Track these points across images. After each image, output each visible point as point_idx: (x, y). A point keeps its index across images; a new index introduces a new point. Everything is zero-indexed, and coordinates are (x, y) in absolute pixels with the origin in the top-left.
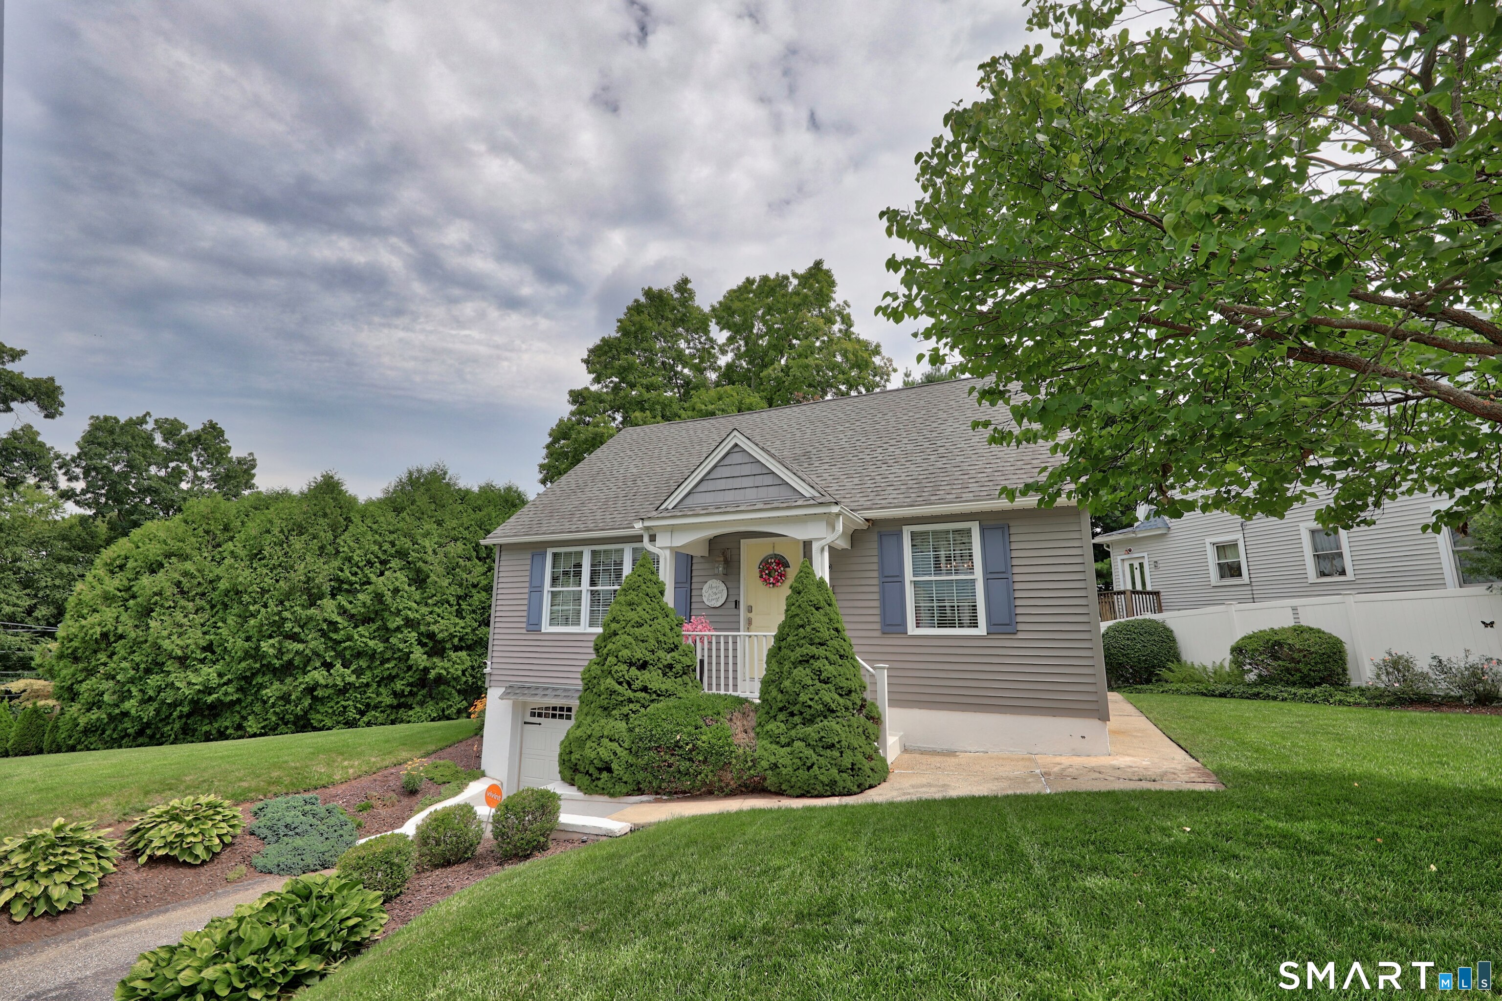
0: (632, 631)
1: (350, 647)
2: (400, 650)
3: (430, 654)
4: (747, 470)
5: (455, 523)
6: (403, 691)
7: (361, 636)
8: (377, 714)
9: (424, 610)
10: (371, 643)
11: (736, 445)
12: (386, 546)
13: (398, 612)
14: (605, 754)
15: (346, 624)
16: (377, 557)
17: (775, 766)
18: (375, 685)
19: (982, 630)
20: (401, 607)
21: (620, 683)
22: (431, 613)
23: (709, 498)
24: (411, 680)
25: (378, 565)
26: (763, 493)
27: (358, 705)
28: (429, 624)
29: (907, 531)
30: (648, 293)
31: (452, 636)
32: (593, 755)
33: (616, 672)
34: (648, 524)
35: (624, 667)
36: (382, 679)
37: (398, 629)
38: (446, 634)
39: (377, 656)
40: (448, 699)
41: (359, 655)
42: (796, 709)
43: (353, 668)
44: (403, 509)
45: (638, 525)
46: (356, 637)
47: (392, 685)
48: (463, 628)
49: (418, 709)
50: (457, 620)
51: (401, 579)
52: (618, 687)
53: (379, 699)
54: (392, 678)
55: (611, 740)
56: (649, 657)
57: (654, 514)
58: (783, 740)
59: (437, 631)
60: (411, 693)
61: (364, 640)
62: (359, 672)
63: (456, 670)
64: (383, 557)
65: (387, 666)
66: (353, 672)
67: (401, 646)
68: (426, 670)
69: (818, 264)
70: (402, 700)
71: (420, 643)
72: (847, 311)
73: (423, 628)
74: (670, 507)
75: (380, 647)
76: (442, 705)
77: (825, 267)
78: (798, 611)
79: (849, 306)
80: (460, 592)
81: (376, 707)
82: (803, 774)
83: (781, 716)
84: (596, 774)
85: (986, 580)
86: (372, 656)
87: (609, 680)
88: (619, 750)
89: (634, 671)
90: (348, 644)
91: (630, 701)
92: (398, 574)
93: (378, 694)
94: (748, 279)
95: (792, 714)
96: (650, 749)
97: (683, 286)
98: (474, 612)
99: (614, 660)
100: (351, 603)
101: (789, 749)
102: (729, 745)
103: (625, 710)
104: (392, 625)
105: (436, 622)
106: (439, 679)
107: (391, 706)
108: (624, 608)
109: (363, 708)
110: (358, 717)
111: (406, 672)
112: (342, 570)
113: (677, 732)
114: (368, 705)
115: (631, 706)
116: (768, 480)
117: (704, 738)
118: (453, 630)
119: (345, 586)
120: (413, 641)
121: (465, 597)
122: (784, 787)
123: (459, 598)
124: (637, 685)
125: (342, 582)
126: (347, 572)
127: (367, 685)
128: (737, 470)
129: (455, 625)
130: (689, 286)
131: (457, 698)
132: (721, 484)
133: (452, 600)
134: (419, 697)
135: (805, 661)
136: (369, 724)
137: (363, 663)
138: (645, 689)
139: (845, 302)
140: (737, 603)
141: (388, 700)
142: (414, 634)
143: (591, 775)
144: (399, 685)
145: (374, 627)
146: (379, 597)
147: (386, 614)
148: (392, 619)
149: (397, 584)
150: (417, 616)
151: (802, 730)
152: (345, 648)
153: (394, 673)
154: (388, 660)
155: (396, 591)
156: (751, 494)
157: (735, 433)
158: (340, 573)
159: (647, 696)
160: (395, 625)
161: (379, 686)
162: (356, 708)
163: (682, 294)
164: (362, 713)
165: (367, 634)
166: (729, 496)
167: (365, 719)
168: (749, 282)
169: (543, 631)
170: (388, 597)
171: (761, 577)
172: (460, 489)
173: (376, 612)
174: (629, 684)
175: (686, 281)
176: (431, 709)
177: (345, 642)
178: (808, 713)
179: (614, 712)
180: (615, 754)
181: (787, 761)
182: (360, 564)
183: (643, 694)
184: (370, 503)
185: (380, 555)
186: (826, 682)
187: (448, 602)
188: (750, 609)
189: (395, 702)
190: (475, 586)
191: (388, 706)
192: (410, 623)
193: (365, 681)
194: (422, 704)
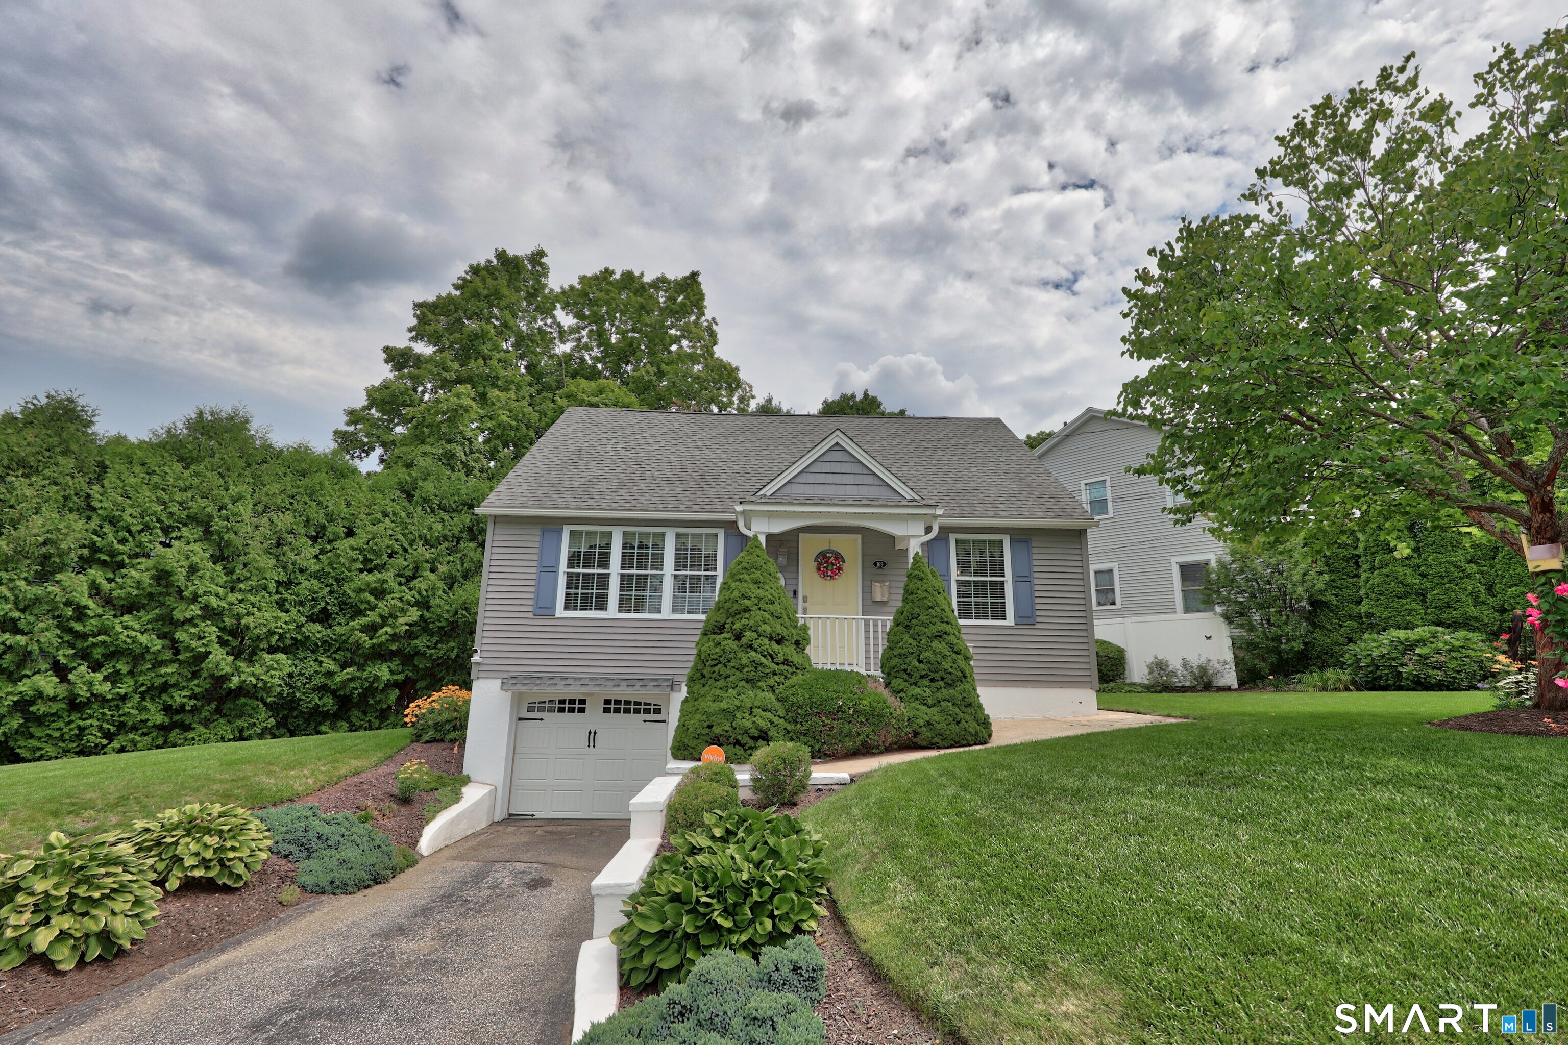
0: (766, 607)
1: (105, 642)
2: (188, 649)
3: (237, 654)
4: (847, 468)
5: (275, 488)
6: (183, 706)
7: (126, 628)
8: (138, 738)
9: (232, 597)
10: (143, 639)
11: (837, 444)
12: (175, 508)
13: (195, 598)
14: (763, 724)
15: (100, 611)
16: (159, 521)
17: (928, 723)
18: (137, 697)
19: (1010, 620)
20: (200, 592)
21: (764, 656)
22: (241, 601)
23: (808, 490)
24: (197, 690)
25: (159, 531)
26: (864, 491)
27: (106, 726)
28: (239, 617)
29: (953, 538)
30: (501, 255)
31: (271, 633)
32: (748, 724)
33: (760, 646)
34: (748, 507)
35: (766, 641)
36: (151, 688)
37: (190, 621)
38: (265, 630)
39: (148, 657)
40: (250, 716)
41: (114, 654)
42: (937, 676)
43: (104, 672)
44: (198, 460)
45: (739, 508)
46: (119, 628)
47: (165, 697)
48: (286, 623)
49: (202, 729)
50: (281, 614)
51: (200, 553)
52: (763, 660)
53: (144, 717)
54: (165, 688)
55: (764, 710)
56: (785, 633)
57: (753, 498)
58: (930, 702)
59: (252, 625)
60: (194, 710)
61: (133, 634)
62: (114, 678)
63: (272, 677)
64: (168, 522)
65: (163, 670)
66: (106, 678)
67: (194, 644)
68: (225, 678)
69: (694, 275)
70: (177, 718)
71: (222, 643)
72: (715, 327)
73: (228, 621)
74: (768, 494)
75: (157, 644)
76: (241, 723)
77: (701, 279)
78: (926, 595)
79: (717, 324)
80: (283, 577)
81: (134, 728)
82: (954, 727)
83: (926, 682)
84: (751, 743)
85: (1015, 582)
86: (137, 656)
87: (753, 653)
88: (775, 719)
89: (775, 646)
90: (101, 638)
91: (775, 674)
92: (197, 547)
93: (142, 709)
94: (607, 270)
95: (932, 680)
96: (810, 715)
97: (537, 256)
98: (301, 603)
99: (755, 635)
100: (110, 581)
101: (935, 709)
102: (888, 707)
103: (771, 681)
104: (178, 615)
105: (248, 614)
106: (241, 691)
107: (161, 727)
108: (752, 586)
109: (113, 729)
110: (104, 742)
111: (189, 680)
112: (102, 536)
113: (838, 698)
114: (121, 726)
115: (776, 678)
116: (869, 480)
117: (864, 702)
118: (273, 625)
119: (104, 557)
120: (214, 637)
121: (288, 584)
122: (936, 740)
123: (279, 583)
124: (780, 658)
125: (100, 550)
126: (111, 537)
127: (124, 698)
128: (837, 468)
129: (277, 619)
130: (544, 260)
131: (263, 713)
132: (822, 478)
133: (272, 586)
134: (205, 714)
135: (939, 636)
136: (122, 750)
137: (123, 667)
138: (786, 662)
139: (713, 319)
140: (795, 593)
141: (159, 718)
142: (214, 629)
143: (743, 746)
144: (178, 698)
145: (145, 616)
146: (163, 576)
147: (170, 601)
148: (182, 606)
149: (195, 559)
150: (224, 604)
151: (946, 693)
152: (94, 645)
153: (172, 680)
154: (163, 663)
155: (193, 569)
156: (851, 491)
157: (838, 433)
158: (96, 538)
159: (790, 670)
160: (188, 615)
161: (143, 699)
162: (100, 728)
163: (534, 267)
164: (109, 736)
165: (137, 626)
166: (830, 491)
167: (116, 744)
168: (608, 272)
169: (557, 615)
170: (180, 577)
171: (819, 569)
172: (270, 446)
173: (150, 596)
174: (773, 658)
175: (541, 253)
176: (224, 728)
177: (95, 636)
178: (949, 678)
179: (760, 684)
180: (772, 723)
181: (937, 718)
182: (134, 529)
183: (786, 667)
184: (141, 444)
185: (164, 518)
186: (957, 653)
187: (265, 588)
188: (805, 600)
189: (167, 721)
190: (302, 571)
191: (154, 726)
192: (210, 614)
193: (122, 691)
194: (206, 723)
